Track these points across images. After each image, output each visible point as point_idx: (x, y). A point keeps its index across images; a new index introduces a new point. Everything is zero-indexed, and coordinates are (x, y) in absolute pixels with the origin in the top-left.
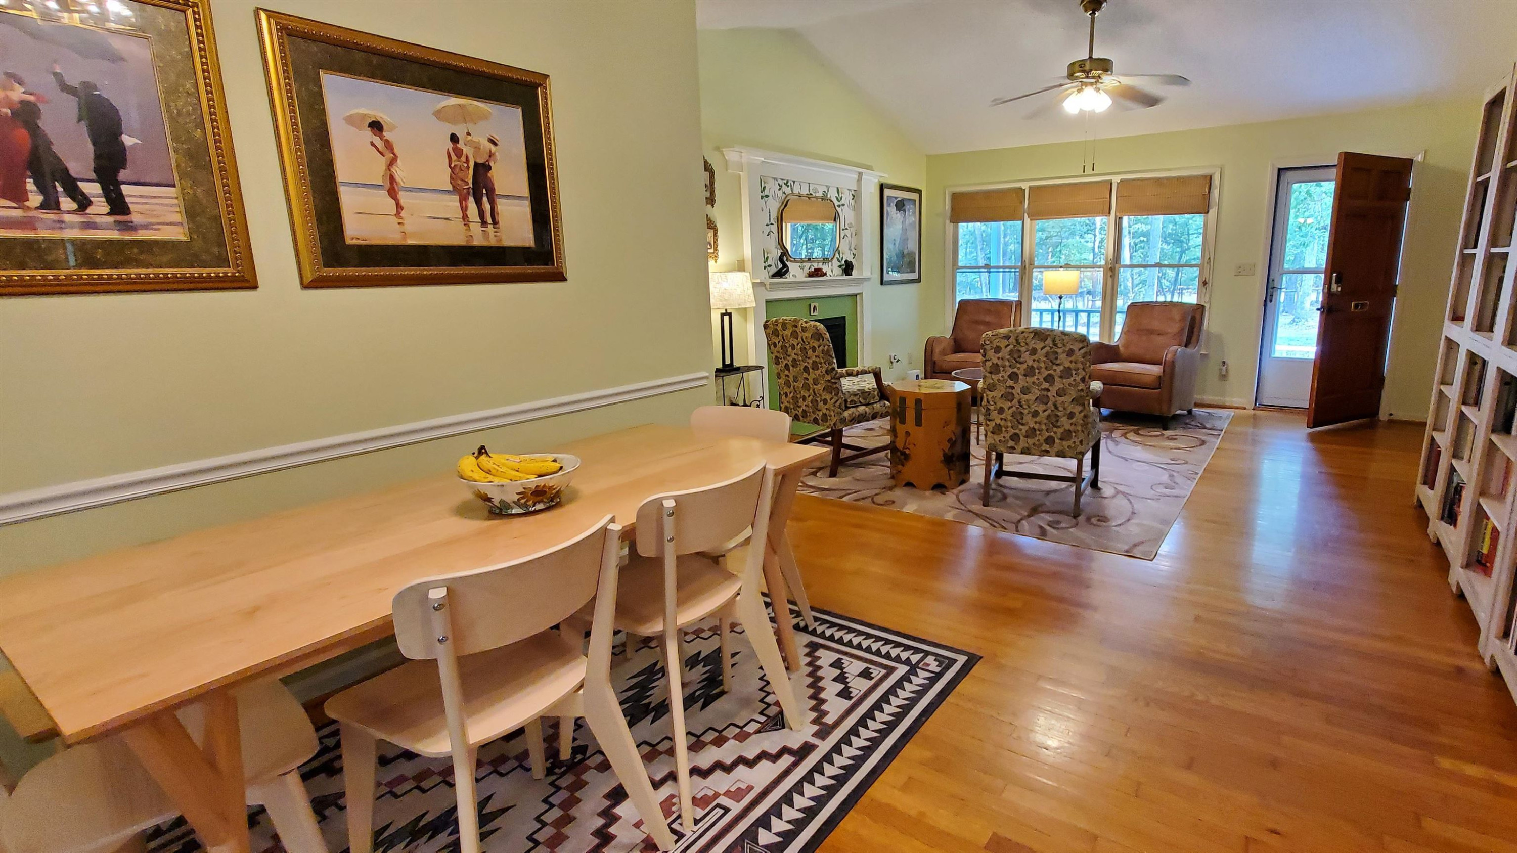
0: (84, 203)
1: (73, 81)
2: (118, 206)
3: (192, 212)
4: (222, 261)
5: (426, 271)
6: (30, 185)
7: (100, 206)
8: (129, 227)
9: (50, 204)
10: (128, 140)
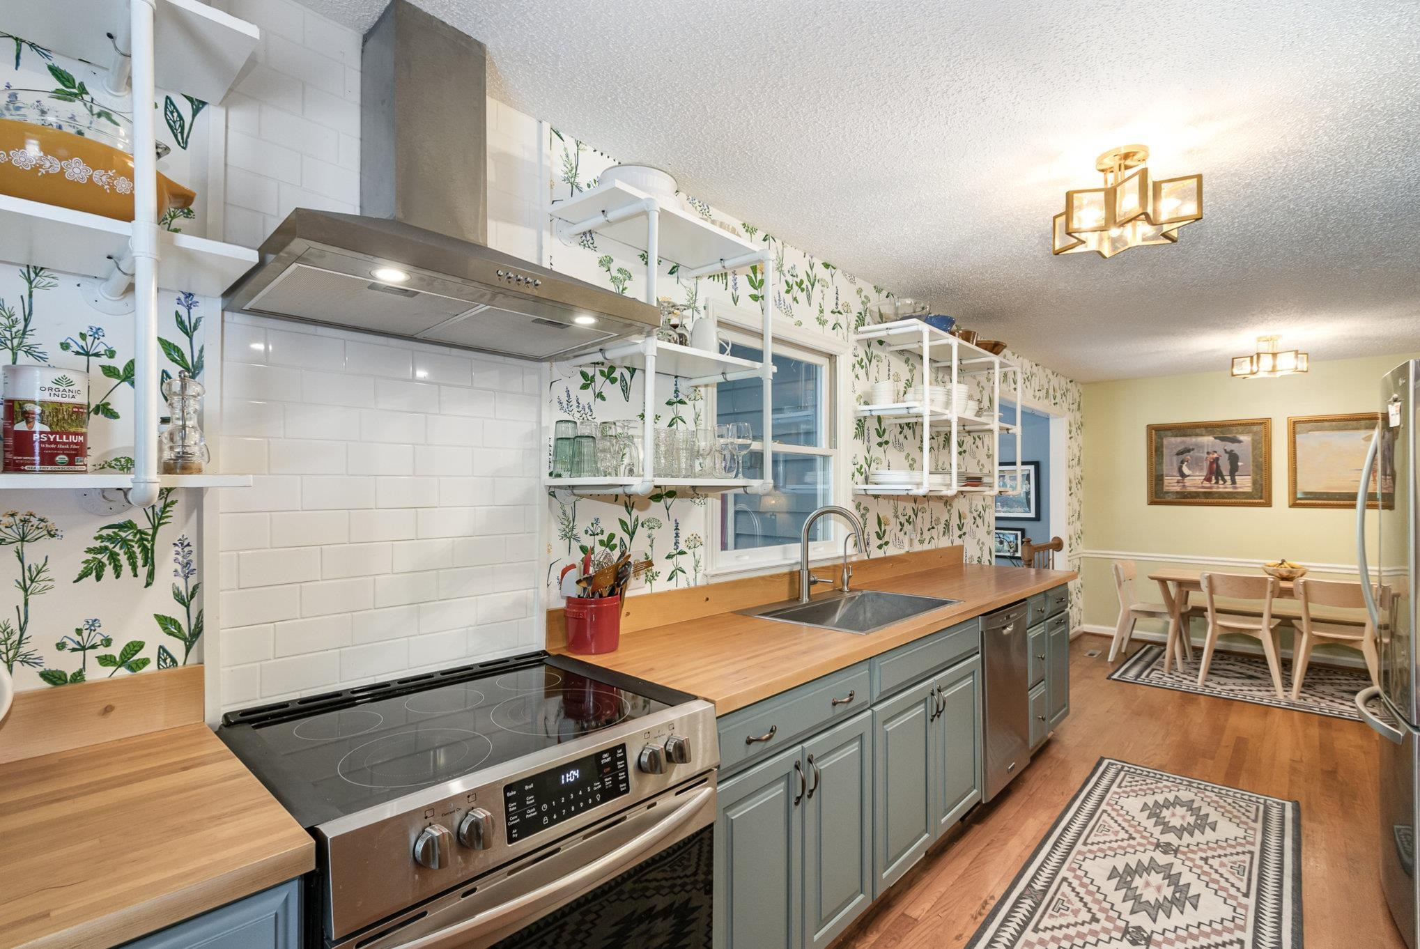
0: (1225, 481)
1: (1228, 450)
2: (1234, 482)
3: (1254, 483)
4: (1261, 498)
5: (1342, 502)
6: (1213, 478)
7: (1229, 482)
8: (1235, 488)
9: (1217, 483)
10: (1240, 464)
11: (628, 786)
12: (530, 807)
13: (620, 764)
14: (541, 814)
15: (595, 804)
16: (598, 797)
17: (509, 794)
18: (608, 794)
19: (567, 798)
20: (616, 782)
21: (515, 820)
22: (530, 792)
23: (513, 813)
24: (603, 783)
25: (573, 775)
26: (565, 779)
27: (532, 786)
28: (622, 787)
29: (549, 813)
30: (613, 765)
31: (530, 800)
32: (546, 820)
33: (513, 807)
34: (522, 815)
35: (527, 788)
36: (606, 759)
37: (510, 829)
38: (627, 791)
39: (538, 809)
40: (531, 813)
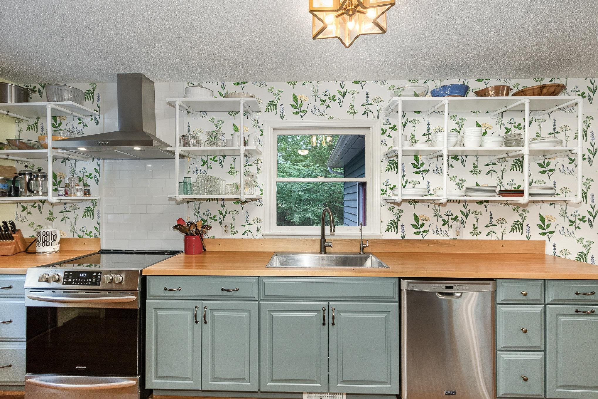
11: (100, 284)
12: (70, 278)
13: (99, 277)
14: (72, 281)
15: (88, 285)
16: (90, 283)
17: (66, 273)
18: (93, 284)
19: (81, 280)
20: (96, 281)
21: (65, 280)
22: (71, 275)
23: (65, 278)
24: (92, 280)
25: (84, 275)
26: (81, 275)
27: (72, 273)
28: (98, 283)
29: (75, 282)
30: (96, 277)
31: (70, 277)
32: (73, 283)
33: (66, 277)
34: (68, 280)
35: (70, 273)
36: (95, 274)
37: (64, 281)
38: (99, 285)
39: (72, 280)
40: (70, 280)
